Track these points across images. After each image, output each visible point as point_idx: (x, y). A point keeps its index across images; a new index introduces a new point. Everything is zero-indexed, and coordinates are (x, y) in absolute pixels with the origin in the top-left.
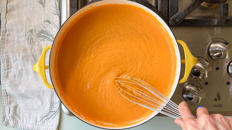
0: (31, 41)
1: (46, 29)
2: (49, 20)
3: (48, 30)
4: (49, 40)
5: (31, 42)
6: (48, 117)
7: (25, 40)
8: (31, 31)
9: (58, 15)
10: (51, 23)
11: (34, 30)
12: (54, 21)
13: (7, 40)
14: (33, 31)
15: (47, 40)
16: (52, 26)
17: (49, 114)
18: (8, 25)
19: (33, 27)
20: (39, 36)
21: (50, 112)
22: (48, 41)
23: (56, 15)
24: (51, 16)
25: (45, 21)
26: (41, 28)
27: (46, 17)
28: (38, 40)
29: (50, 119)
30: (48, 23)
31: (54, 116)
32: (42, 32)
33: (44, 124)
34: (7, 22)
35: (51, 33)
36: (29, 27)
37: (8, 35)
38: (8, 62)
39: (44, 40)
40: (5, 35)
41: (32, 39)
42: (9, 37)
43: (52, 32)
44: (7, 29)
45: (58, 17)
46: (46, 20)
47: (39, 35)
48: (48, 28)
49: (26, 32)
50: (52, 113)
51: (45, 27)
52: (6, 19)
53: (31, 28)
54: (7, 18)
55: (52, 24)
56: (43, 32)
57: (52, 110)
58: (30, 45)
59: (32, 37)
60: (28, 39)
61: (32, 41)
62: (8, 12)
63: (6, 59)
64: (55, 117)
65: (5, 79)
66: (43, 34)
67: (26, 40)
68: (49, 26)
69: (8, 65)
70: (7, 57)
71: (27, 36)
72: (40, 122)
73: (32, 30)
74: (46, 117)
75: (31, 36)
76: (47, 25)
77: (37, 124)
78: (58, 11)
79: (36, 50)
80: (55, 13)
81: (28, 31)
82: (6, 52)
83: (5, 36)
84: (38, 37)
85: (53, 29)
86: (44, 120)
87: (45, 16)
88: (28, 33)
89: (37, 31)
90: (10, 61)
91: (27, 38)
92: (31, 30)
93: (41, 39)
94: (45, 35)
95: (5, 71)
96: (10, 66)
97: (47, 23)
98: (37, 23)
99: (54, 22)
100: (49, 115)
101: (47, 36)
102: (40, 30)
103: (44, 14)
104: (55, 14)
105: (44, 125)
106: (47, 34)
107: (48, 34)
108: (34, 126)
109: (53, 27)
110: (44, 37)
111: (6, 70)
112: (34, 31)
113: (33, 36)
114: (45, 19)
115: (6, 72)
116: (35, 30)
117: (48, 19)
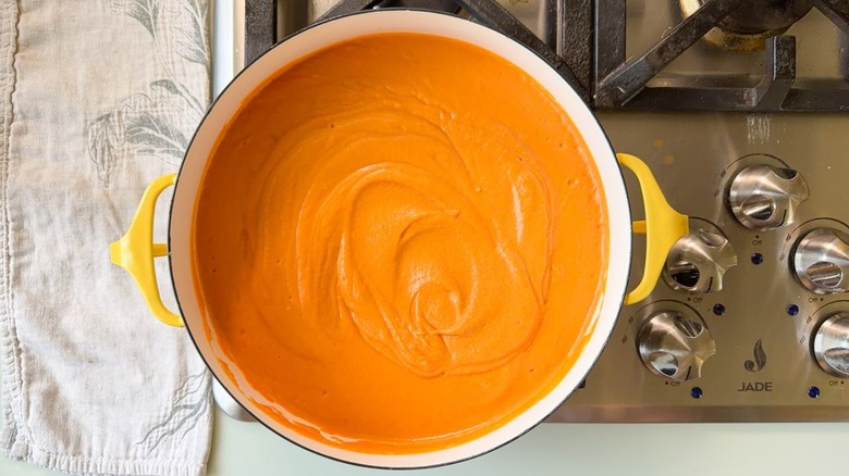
0: (106, 153)
1: (160, 113)
2: (172, 78)
3: (166, 114)
4: (168, 152)
5: (106, 158)
6: (171, 426)
7: (84, 151)
8: (105, 118)
9: (203, 63)
10: (177, 92)
11: (116, 114)
12: (187, 85)
13: (17, 150)
14: (111, 119)
15: (163, 152)
16: (182, 103)
17: (171, 416)
18: (19, 95)
19: (113, 105)
20: (133, 135)
21: (175, 409)
22: (166, 155)
23: (195, 61)
24: (178, 66)
25: (156, 83)
26: (143, 109)
27: (160, 70)
28: (131, 152)
29: (178, 434)
30: (165, 92)
31: (191, 423)
32: (145, 121)
33: (154, 451)
34: (17, 85)
35: (178, 126)
36: (99, 103)
37: (21, 132)
38: (19, 229)
39: (152, 151)
40: (9, 130)
41: (109, 147)
42: (26, 141)
43: (181, 123)
44: (16, 109)
45: (202, 69)
46: (159, 78)
47: (134, 132)
48: (165, 108)
49: (86, 121)
50: (182, 413)
51: (155, 105)
52: (13, 74)
53: (105, 108)
54: (17, 69)
55: (181, 94)
56: (150, 122)
57: (183, 403)
58: (101, 167)
59: (107, 141)
60: (94, 146)
61: (110, 154)
62: (21, 48)
63: (13, 220)
64: (194, 426)
65: (8, 292)
66: (146, 129)
67: (87, 152)
68: (172, 100)
69: (19, 242)
70: (15, 213)
71: (90, 134)
72: (140, 446)
73: (108, 115)
74: (161, 428)
75: (105, 138)
76: (162, 96)
77: (131, 454)
78: (203, 48)
79: (121, 185)
80: (192, 55)
81: (94, 117)
82: (14, 195)
83: (9, 135)
84: (131, 141)
85: (185, 113)
86: (154, 440)
87: (155, 66)
88: (95, 127)
89: (127, 118)
90: (26, 225)
91: (91, 144)
92: (105, 113)
93: (142, 146)
94: (156, 134)
95: (8, 263)
96: (26, 245)
97: (164, 89)
98: (126, 92)
99: (189, 89)
100: (172, 421)
101: (164, 137)
102: (138, 116)
103: (154, 59)
104: (190, 60)
105: (156, 456)
106: (162, 129)
107: (166, 131)
108: (121, 462)
109: (186, 104)
110: (151, 139)
111: (12, 260)
112: (116, 119)
113: (110, 137)
114: (156, 75)
115: (11, 266)
116: (120, 113)
117: (166, 78)
